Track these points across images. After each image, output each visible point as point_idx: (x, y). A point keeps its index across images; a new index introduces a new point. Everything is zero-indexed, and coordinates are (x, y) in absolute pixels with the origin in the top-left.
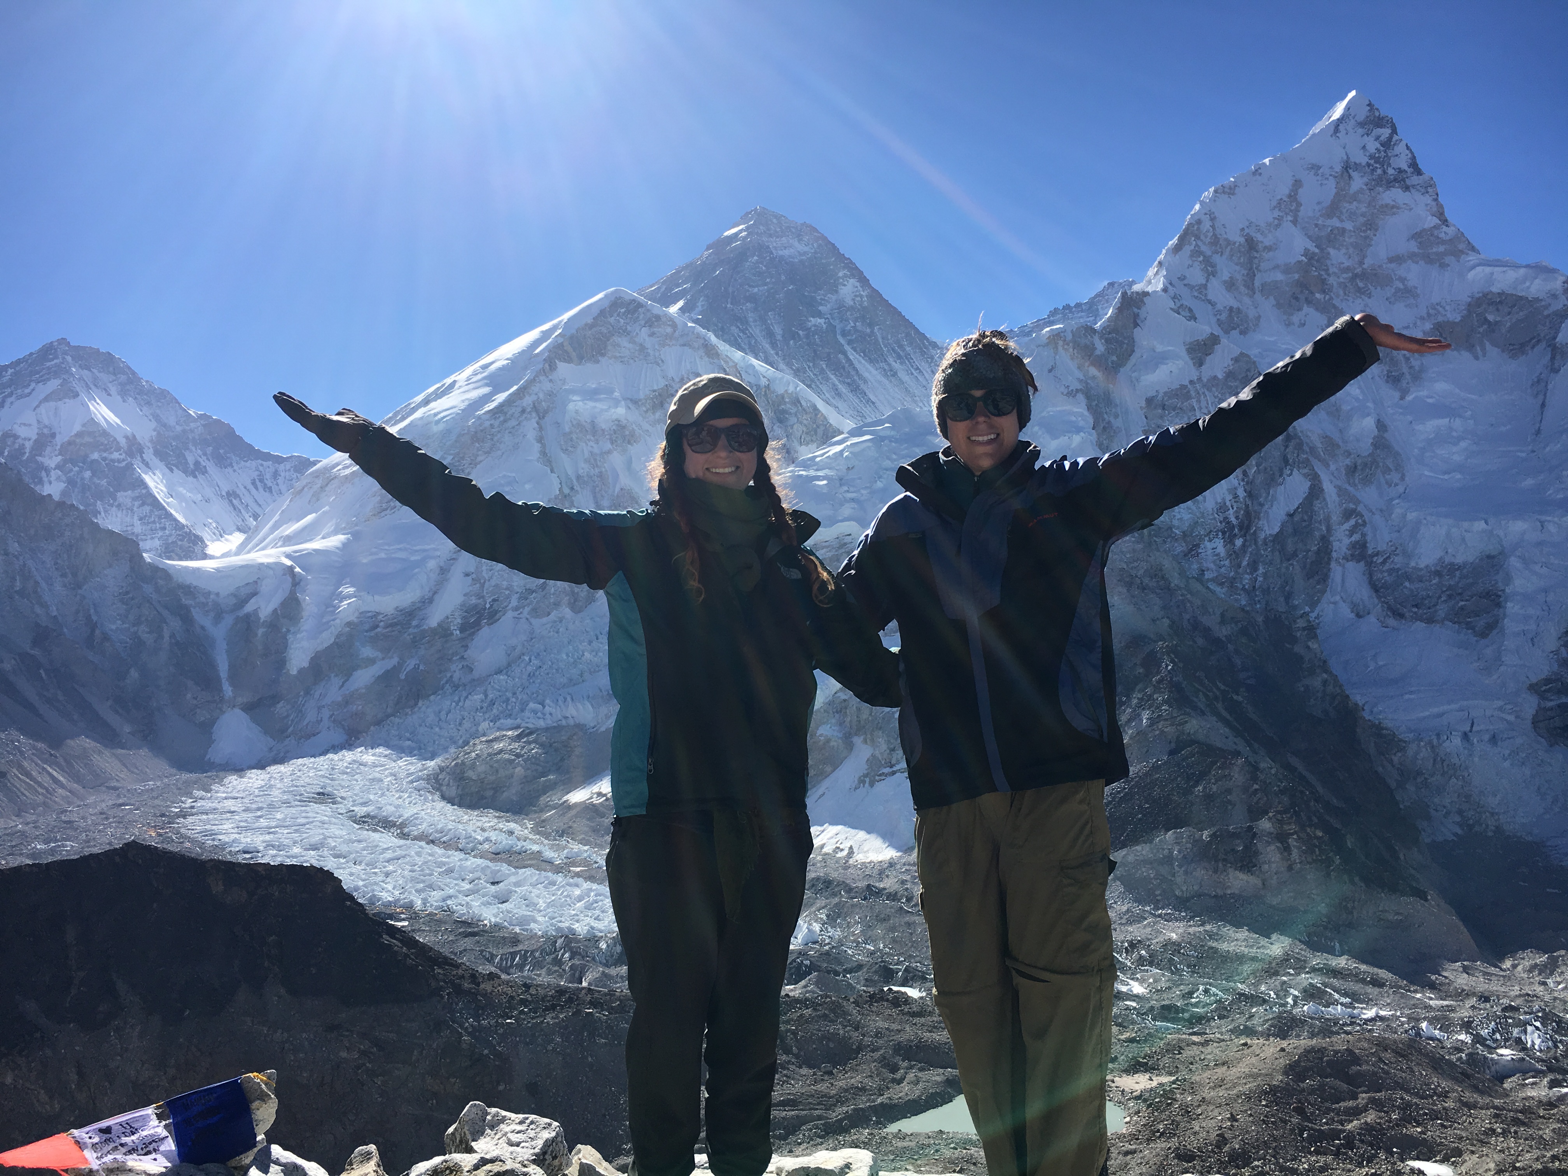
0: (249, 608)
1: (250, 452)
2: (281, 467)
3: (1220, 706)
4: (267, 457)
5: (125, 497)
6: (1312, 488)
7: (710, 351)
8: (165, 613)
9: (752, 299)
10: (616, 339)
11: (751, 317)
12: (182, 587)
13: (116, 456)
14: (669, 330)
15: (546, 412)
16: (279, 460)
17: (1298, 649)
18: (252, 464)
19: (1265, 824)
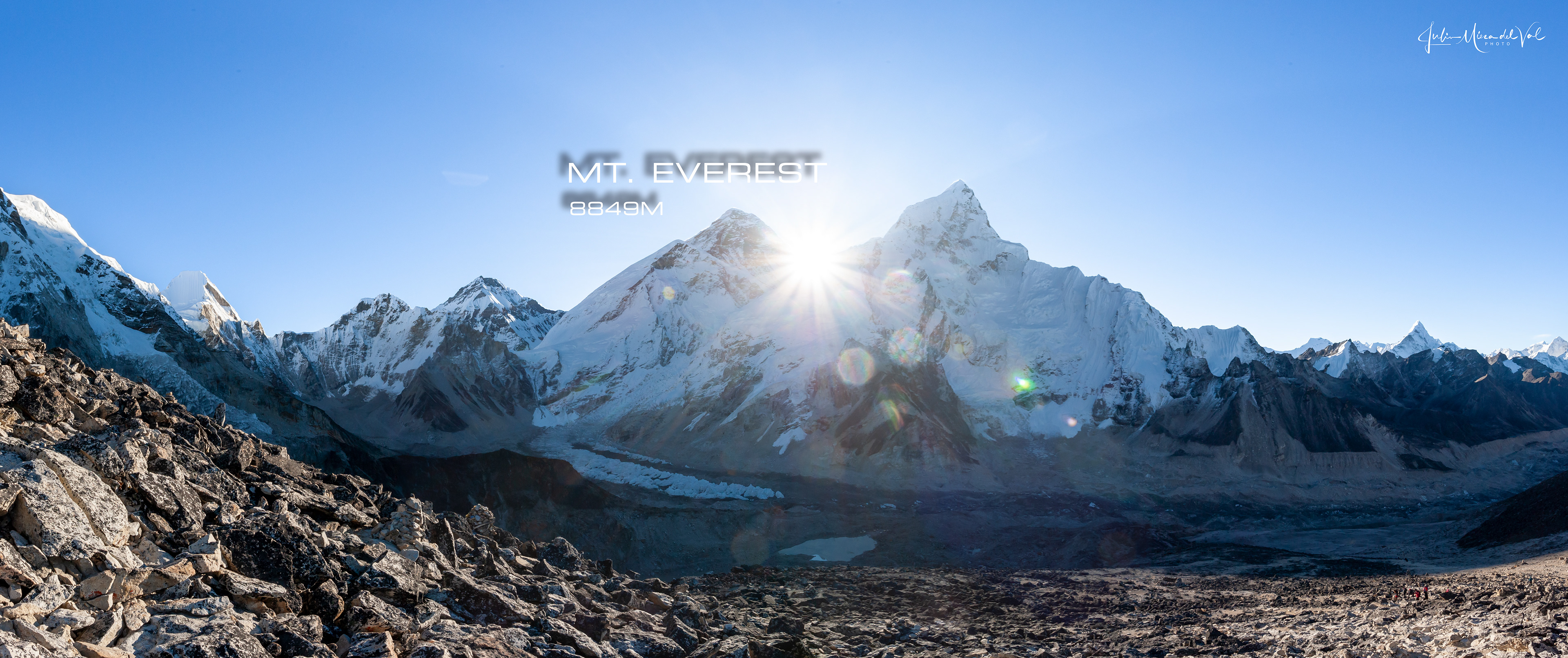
0: (544, 367)
1: (542, 310)
2: (554, 315)
3: (910, 398)
4: (549, 311)
5: (502, 329)
6: (944, 317)
7: (714, 263)
8: (516, 370)
9: (731, 242)
10: (677, 259)
11: (730, 250)
12: (520, 360)
13: (499, 315)
14: (697, 255)
15: (651, 288)
16: (553, 312)
17: (938, 376)
18: (545, 314)
19: (925, 442)
